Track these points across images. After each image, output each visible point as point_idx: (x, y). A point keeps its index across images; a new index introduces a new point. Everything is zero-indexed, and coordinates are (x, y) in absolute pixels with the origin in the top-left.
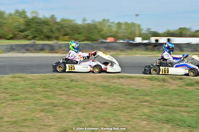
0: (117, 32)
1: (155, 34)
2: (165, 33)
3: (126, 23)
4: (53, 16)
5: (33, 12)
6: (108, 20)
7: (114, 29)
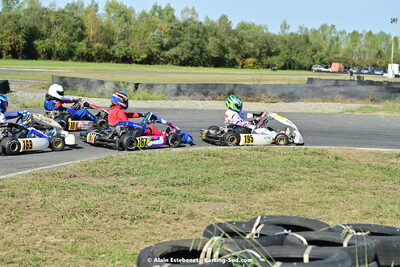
4: (224, 18)
6: (333, 27)
7: (344, 46)
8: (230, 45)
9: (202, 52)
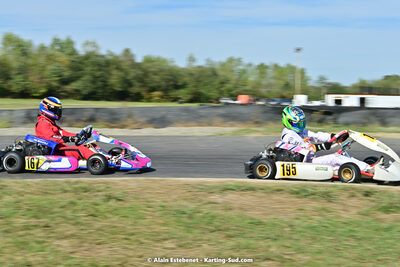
0: (259, 84)
1: (336, 89)
2: (354, 87)
3: (276, 66)
4: (127, 51)
5: (87, 43)
6: (239, 60)
7: (252, 78)
8: (135, 78)
9: (105, 85)
